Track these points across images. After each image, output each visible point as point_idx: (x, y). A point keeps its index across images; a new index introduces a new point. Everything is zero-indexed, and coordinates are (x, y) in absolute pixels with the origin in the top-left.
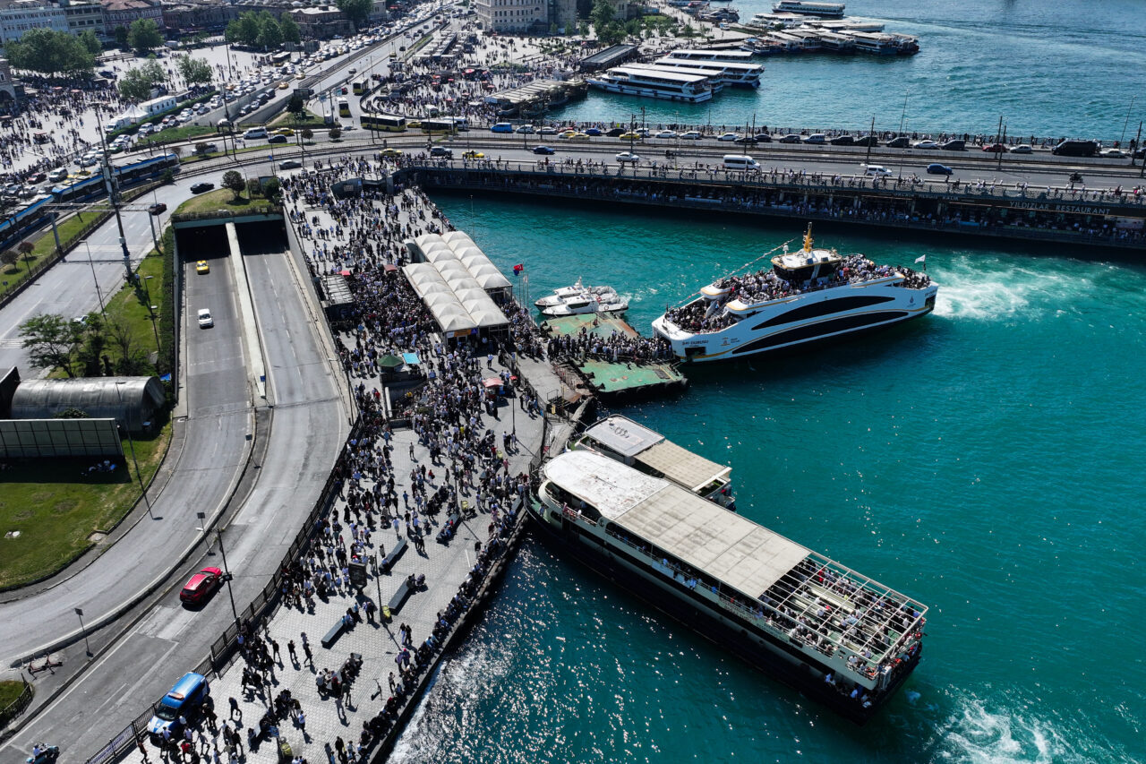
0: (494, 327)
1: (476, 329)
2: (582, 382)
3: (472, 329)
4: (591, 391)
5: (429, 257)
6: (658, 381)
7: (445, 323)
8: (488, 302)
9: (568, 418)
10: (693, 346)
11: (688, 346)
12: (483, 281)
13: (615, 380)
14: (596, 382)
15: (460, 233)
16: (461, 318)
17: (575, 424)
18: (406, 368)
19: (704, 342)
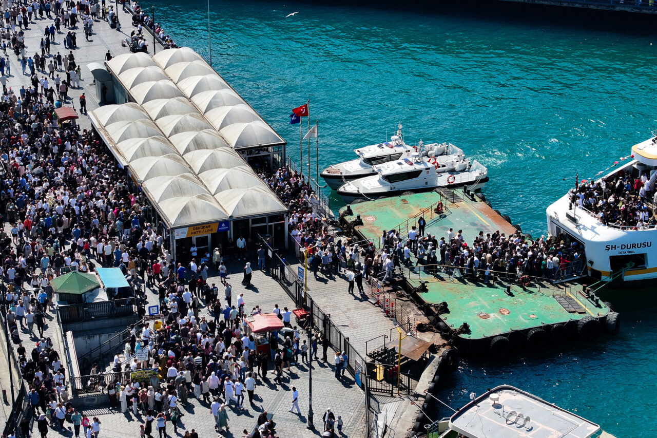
0: (259, 219)
1: (227, 222)
2: (425, 320)
3: (220, 223)
4: (443, 337)
5: (134, 93)
6: (566, 318)
7: (170, 211)
8: (244, 172)
9: (407, 389)
10: (625, 252)
11: (615, 253)
12: (233, 135)
13: (486, 317)
14: (453, 321)
15: (186, 51)
16: (200, 203)
17: (421, 401)
18: (102, 297)
19: (645, 245)
